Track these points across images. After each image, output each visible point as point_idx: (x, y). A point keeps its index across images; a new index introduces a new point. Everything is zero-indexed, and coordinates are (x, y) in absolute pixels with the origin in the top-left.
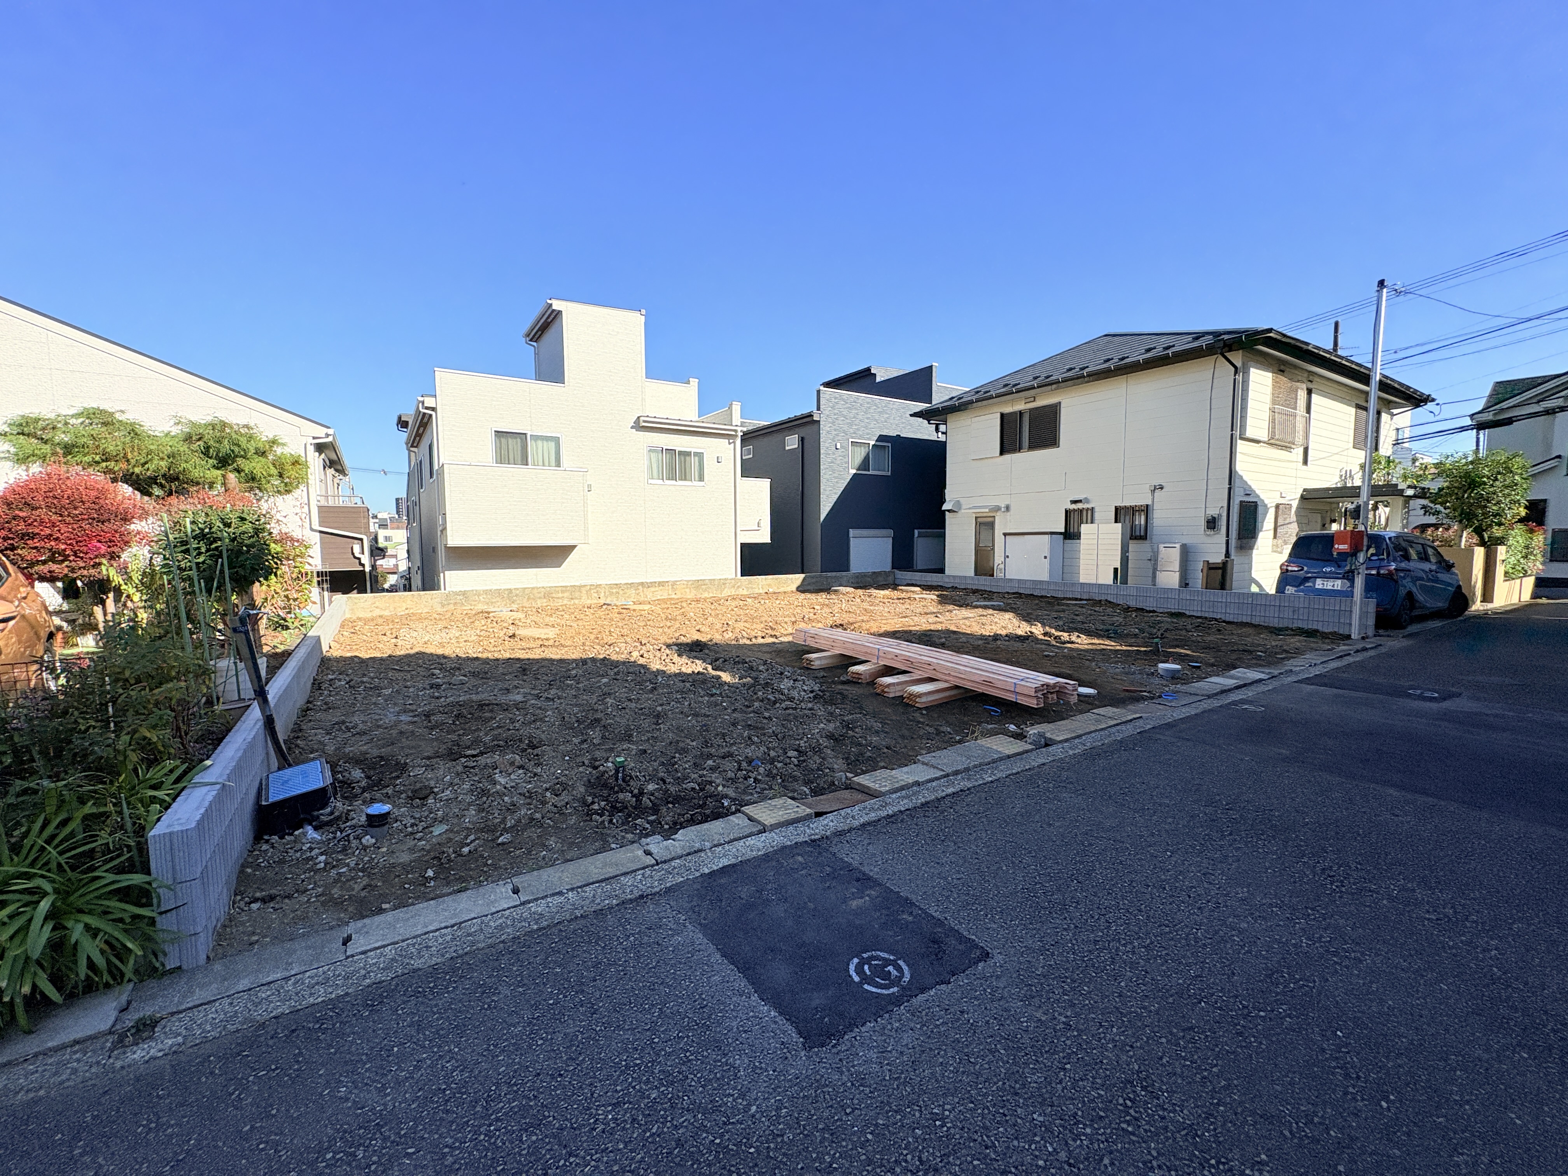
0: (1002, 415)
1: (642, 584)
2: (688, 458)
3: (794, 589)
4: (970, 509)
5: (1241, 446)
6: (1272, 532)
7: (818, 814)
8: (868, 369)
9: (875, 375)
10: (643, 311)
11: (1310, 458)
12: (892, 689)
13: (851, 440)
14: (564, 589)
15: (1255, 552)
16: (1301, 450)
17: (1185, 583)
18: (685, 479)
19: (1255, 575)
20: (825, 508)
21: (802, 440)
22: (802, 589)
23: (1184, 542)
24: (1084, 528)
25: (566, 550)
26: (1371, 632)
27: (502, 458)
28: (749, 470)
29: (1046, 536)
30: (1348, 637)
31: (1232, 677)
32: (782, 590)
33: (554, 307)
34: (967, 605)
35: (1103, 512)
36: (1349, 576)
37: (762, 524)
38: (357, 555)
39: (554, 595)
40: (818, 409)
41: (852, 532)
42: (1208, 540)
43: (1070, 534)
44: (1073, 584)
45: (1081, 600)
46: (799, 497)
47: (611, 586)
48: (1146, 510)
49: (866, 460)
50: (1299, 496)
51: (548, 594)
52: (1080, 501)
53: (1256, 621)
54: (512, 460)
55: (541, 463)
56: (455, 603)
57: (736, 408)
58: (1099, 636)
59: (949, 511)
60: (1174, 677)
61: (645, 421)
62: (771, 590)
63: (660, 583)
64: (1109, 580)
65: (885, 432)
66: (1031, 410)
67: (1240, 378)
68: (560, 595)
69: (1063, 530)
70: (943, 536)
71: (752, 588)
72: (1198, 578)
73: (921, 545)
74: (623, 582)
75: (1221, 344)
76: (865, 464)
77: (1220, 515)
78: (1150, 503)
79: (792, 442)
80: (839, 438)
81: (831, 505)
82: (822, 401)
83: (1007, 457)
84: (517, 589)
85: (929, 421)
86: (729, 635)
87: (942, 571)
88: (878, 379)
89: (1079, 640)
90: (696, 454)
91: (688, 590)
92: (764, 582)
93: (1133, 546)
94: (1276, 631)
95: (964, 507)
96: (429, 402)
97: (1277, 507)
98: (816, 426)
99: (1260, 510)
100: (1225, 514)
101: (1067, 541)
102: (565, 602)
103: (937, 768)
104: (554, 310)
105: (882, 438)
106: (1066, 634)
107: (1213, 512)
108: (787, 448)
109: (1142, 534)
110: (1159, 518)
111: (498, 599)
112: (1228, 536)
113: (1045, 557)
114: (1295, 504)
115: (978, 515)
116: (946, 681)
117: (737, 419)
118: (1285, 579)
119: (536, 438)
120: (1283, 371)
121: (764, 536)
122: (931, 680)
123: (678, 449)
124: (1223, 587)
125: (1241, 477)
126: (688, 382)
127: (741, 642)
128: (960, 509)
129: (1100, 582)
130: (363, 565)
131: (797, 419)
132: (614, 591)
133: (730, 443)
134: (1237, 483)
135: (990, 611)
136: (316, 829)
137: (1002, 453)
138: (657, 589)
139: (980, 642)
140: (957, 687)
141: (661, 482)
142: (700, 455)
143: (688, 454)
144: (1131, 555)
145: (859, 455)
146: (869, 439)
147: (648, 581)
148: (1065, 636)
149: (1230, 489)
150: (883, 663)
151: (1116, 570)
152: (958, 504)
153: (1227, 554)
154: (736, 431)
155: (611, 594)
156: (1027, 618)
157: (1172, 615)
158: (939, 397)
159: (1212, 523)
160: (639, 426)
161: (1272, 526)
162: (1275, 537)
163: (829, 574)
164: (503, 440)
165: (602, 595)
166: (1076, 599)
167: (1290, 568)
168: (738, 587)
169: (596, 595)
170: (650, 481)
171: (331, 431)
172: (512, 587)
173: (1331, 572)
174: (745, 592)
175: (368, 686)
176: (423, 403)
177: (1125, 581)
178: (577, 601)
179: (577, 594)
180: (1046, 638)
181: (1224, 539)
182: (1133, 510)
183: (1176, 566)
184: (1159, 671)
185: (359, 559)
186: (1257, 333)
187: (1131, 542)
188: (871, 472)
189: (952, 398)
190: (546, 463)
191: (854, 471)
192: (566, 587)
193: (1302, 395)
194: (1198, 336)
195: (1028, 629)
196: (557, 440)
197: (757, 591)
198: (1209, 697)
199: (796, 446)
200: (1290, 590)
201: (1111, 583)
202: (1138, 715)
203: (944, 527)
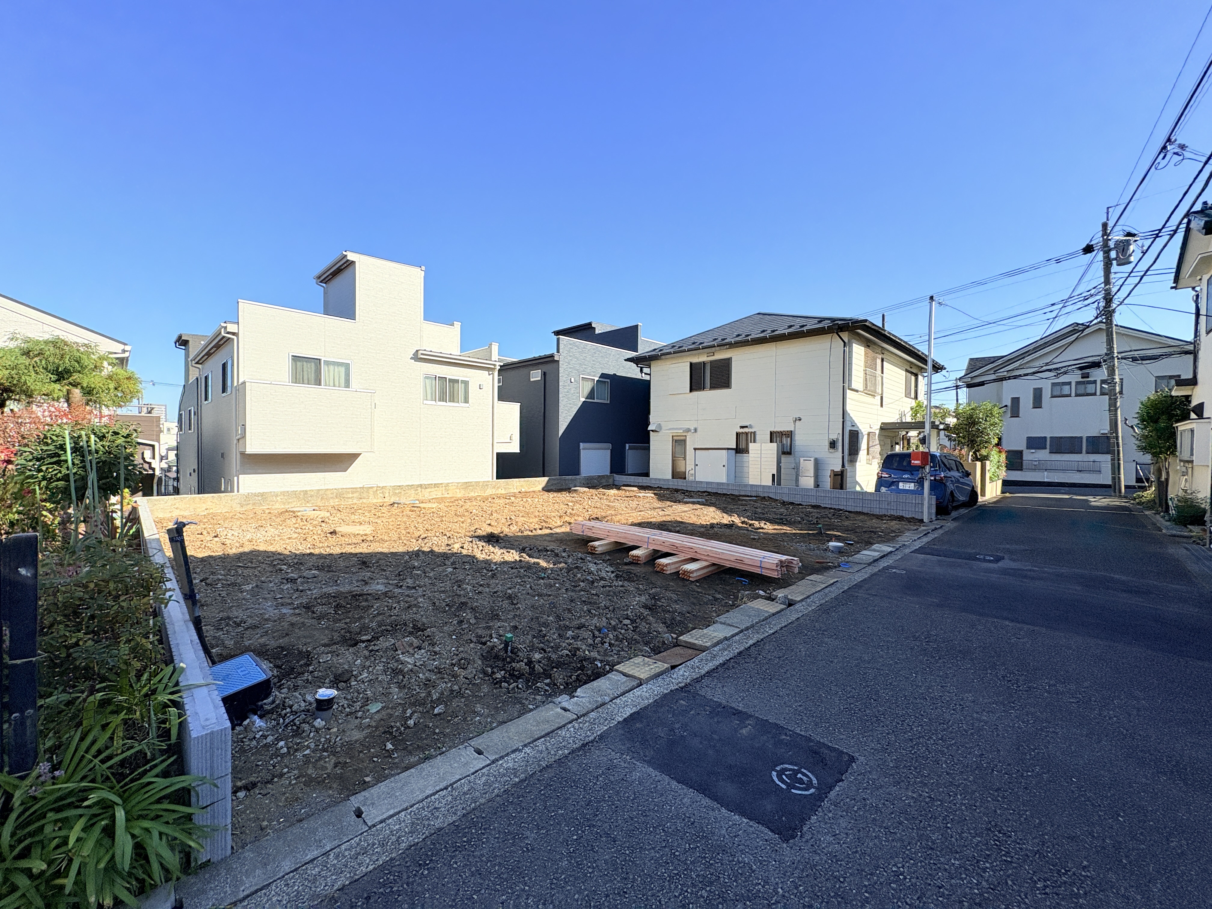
0: (691, 364)
1: (421, 486)
2: (456, 385)
3: (540, 489)
4: (670, 429)
5: (849, 393)
6: (866, 451)
7: (673, 667)
8: (590, 324)
9: (594, 328)
10: (423, 268)
11: (884, 403)
12: (669, 568)
13: (581, 376)
14: (354, 490)
15: (858, 464)
16: (879, 397)
17: (817, 486)
18: (453, 402)
19: (858, 479)
20: (563, 427)
21: (544, 374)
22: (547, 489)
23: (816, 457)
24: (752, 446)
25: (352, 457)
26: (934, 518)
27: (297, 378)
28: (504, 395)
29: (724, 451)
30: (922, 521)
31: (875, 550)
32: (532, 490)
33: (349, 258)
34: (680, 502)
35: (763, 435)
36: (920, 482)
37: (513, 438)
38: (147, 460)
39: (345, 495)
40: (558, 351)
41: (582, 445)
42: (831, 455)
43: (740, 450)
44: (746, 486)
45: (751, 496)
46: (542, 418)
47: (394, 488)
48: (790, 434)
49: (592, 390)
50: (879, 427)
51: (340, 494)
52: (747, 427)
53: (865, 511)
54: (306, 381)
55: (332, 384)
56: (254, 504)
57: (495, 348)
58: (779, 524)
59: (652, 431)
60: (840, 551)
61: (422, 354)
62: (523, 490)
63: (435, 484)
64: (770, 483)
65: (606, 372)
66: (711, 362)
67: (847, 349)
68: (350, 495)
69: (735, 447)
70: (648, 448)
71: (509, 489)
72: (827, 482)
73: (631, 456)
74: (404, 484)
75: (837, 327)
76: (591, 395)
77: (838, 439)
78: (792, 429)
79: (536, 375)
80: (573, 374)
81: (567, 424)
82: (561, 346)
83: (695, 393)
84: (312, 491)
85: (637, 365)
86: (514, 528)
87: (647, 475)
88: (597, 332)
89: (765, 527)
90: (463, 382)
91: (458, 491)
92: (518, 484)
93: (784, 459)
94: (880, 517)
95: (664, 428)
96: (232, 328)
97: (869, 434)
98: (555, 365)
99: (860, 435)
100: (841, 439)
101: (738, 455)
102: (355, 501)
103: (733, 626)
104: (348, 260)
105: (603, 376)
106: (757, 523)
107: (834, 437)
108: (532, 380)
109: (788, 450)
110: (799, 440)
111: (295, 499)
112: (843, 453)
113: (724, 466)
114: (877, 432)
115: (674, 434)
116: (706, 560)
117: (495, 356)
118: (881, 482)
119: (327, 363)
120: (869, 346)
121: (515, 448)
122: (693, 560)
123: (448, 377)
124: (842, 488)
125: (849, 415)
126: (453, 325)
127: (526, 533)
128: (661, 429)
129: (763, 484)
130: (154, 469)
131: (541, 358)
132: (397, 491)
133: (489, 374)
134: (847, 418)
135: (698, 506)
136: (261, 717)
137: (691, 391)
138: (433, 490)
139: (702, 530)
140: (714, 564)
141: (434, 403)
142: (466, 383)
143: (457, 381)
144: (782, 465)
145: (587, 388)
146: (594, 376)
147: (426, 483)
148: (756, 524)
149: (843, 422)
150: (652, 548)
151: (773, 475)
152: (659, 425)
153: (843, 466)
154: (495, 365)
155: (395, 494)
156: (725, 510)
157: (814, 507)
158: (644, 347)
159: (833, 445)
160: (417, 357)
161: (866, 447)
162: (868, 454)
163: (567, 477)
164: (299, 364)
165: (387, 495)
166: (748, 496)
167: (883, 475)
168: (498, 488)
169: (381, 495)
170: (425, 402)
171: (128, 348)
172: (308, 489)
173: (908, 478)
174: (503, 492)
175: (225, 582)
176: (226, 328)
177: (779, 484)
178: (364, 501)
179: (365, 495)
180: (744, 525)
181: (841, 455)
182: (781, 434)
183: (811, 473)
184: (830, 548)
185: (150, 463)
186: (857, 321)
187: (782, 456)
188: (596, 401)
189: (655, 350)
190: (337, 383)
191: (584, 399)
192: (356, 488)
193: (879, 362)
194: (821, 320)
195: (730, 519)
196: (347, 366)
197: (512, 491)
198: (869, 564)
199: (539, 379)
200: (883, 489)
201: (770, 484)
202: (836, 580)
203: (648, 442)
